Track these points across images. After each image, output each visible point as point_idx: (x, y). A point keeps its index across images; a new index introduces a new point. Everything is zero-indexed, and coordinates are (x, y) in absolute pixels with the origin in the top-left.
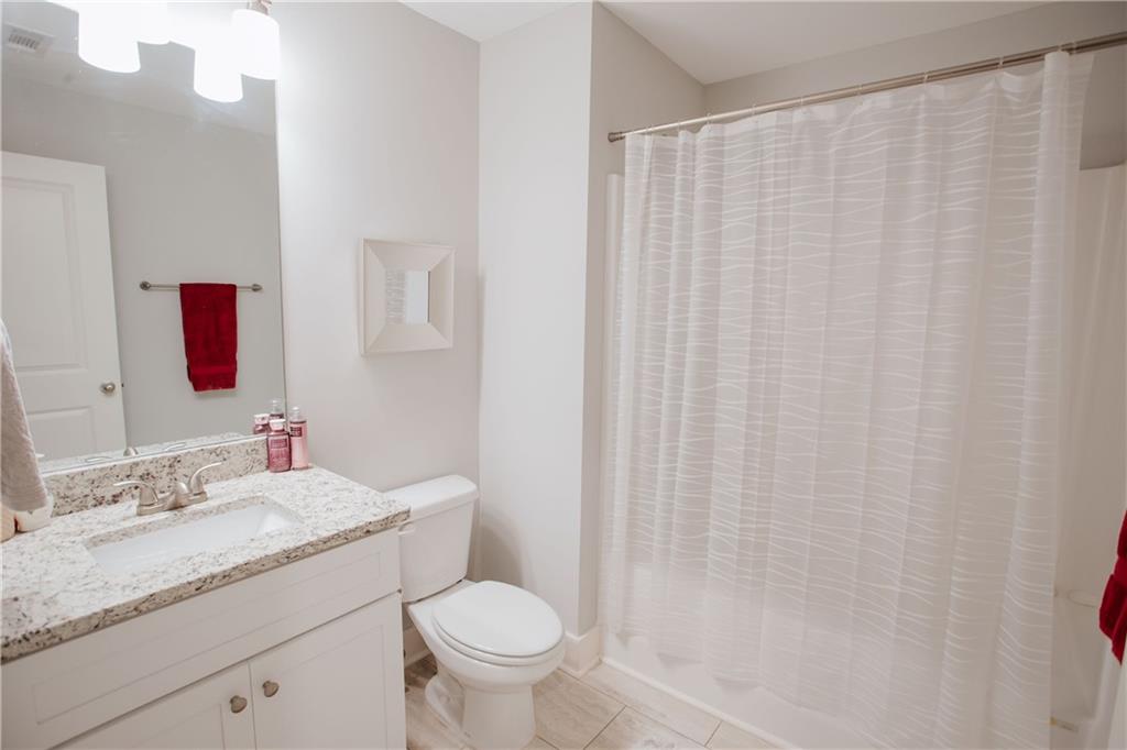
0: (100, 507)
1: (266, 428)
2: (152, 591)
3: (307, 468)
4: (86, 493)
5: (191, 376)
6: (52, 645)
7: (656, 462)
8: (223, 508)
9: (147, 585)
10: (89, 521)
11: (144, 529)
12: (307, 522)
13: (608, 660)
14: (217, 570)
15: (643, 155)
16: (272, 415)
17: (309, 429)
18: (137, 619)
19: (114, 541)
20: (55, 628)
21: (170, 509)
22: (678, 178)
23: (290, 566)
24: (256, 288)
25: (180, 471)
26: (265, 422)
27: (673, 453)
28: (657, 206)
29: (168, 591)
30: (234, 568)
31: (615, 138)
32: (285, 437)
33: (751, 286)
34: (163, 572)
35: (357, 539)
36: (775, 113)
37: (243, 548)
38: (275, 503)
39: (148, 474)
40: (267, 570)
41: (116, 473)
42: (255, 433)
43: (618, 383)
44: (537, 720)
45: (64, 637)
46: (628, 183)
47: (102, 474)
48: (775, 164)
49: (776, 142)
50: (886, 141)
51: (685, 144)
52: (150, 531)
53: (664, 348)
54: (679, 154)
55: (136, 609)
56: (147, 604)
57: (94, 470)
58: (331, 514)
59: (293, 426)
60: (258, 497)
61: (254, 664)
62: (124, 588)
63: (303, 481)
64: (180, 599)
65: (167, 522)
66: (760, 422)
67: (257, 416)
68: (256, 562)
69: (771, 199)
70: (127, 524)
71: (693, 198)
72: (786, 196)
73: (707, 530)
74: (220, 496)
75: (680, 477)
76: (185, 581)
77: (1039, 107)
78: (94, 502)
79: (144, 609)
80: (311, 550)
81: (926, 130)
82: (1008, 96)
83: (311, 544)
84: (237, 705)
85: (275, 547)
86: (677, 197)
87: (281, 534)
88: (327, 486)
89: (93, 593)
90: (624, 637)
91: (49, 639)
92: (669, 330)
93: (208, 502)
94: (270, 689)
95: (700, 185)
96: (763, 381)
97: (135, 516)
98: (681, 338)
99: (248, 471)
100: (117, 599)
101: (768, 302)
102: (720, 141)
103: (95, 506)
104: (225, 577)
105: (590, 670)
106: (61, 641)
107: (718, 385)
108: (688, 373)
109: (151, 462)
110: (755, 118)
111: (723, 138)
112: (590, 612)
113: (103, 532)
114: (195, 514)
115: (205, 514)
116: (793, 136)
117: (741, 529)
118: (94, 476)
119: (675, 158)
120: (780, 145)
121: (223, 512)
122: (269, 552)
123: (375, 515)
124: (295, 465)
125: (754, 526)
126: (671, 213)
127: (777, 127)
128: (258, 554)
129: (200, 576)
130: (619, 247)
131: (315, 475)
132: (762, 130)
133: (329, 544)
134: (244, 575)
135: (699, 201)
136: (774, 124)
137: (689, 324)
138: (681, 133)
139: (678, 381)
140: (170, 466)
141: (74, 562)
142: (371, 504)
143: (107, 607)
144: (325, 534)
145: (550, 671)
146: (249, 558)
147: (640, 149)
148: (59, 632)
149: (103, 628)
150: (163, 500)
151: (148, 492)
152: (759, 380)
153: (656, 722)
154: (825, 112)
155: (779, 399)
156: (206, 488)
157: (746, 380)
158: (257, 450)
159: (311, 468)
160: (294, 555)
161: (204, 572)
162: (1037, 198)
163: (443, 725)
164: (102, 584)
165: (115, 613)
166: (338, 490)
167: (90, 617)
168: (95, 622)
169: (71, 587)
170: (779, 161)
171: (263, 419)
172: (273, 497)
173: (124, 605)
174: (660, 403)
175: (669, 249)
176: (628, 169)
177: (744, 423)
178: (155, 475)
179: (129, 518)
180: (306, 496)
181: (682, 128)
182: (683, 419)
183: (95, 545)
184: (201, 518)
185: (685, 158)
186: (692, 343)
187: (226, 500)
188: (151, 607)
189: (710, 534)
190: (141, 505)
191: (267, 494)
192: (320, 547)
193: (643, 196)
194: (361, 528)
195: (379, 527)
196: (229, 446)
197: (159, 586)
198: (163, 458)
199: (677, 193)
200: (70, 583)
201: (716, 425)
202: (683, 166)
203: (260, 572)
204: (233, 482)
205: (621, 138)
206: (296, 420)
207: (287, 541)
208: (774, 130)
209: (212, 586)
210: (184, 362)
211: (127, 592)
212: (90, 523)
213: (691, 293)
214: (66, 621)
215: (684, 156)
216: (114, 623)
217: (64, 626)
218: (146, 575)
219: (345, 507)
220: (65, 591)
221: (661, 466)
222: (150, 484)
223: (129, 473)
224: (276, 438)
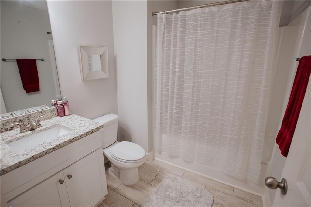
0: (7, 132)
1: (56, 104)
2: (33, 155)
3: (70, 115)
4: (2, 128)
5: (25, 88)
6: (4, 174)
7: (168, 107)
8: (47, 129)
9: (30, 153)
10: (5, 136)
11: (24, 137)
12: (74, 131)
13: (156, 158)
14: (51, 147)
15: (163, 20)
16: (57, 100)
17: (69, 103)
18: (29, 163)
19: (14, 141)
20: (5, 169)
21: (30, 130)
22: (173, 27)
23: (71, 144)
24: (42, 60)
25: (31, 119)
26: (55, 102)
27: (172, 104)
28: (167, 35)
29: (37, 154)
30: (56, 146)
31: (154, 14)
32: (63, 106)
33: (193, 59)
34: (34, 149)
35: (89, 134)
36: (201, 8)
37: (57, 140)
38: (63, 126)
39: (21, 120)
40: (65, 146)
41: (10, 121)
42: (53, 106)
43: (157, 86)
44: (139, 175)
45: (8, 171)
46: (158, 28)
47: (6, 122)
48: (201, 24)
49: (201, 17)
50: (231, 18)
51: (174, 17)
52: (25, 137)
53: (169, 76)
54: (173, 20)
55: (29, 161)
56: (31, 159)
57: (3, 121)
58: (81, 128)
59: (65, 103)
60: (57, 125)
61: (64, 171)
62: (23, 155)
63: (70, 119)
64: (41, 156)
65: (31, 134)
66: (195, 96)
67: (52, 101)
68: (62, 144)
69: (199, 34)
70: (18, 136)
71: (177, 33)
72: (203, 33)
73: (182, 124)
74: (45, 125)
75: (174, 111)
76: (42, 151)
77: (271, 10)
78: (5, 130)
79: (31, 160)
80: (77, 139)
81: (242, 16)
82: (263, 7)
83: (77, 137)
84: (61, 182)
85: (67, 139)
86: (172, 33)
87: (67, 135)
88: (77, 120)
89: (14, 158)
90: (160, 153)
91: (3, 172)
92: (171, 71)
93: (42, 127)
94: (70, 177)
95: (179, 30)
96: (196, 85)
97: (19, 133)
98: (174, 73)
99: (52, 117)
100: (22, 158)
101: (198, 63)
102: (185, 16)
103: (5, 131)
104: (53, 149)
105: (152, 161)
106: (7, 172)
107: (184, 86)
108: (176, 83)
109: (22, 117)
110: (195, 10)
111: (186, 16)
112: (151, 147)
113: (11, 139)
114: (39, 131)
115: (42, 131)
116: (205, 16)
117: (190, 124)
118: (3, 122)
119: (172, 21)
120: (202, 18)
121: (47, 130)
122: (65, 141)
123: (94, 127)
124: (66, 114)
125: (194, 122)
126: (171, 38)
127: (201, 13)
128: (62, 141)
129: (46, 149)
130: (156, 47)
131: (73, 117)
132: (197, 13)
133: (82, 137)
134: (59, 148)
135: (179, 34)
136: (200, 12)
137: (176, 69)
138: (174, 13)
139: (173, 85)
140: (28, 118)
141: (4, 149)
142: (92, 124)
143: (20, 161)
144: (81, 134)
145: (142, 163)
146: (60, 143)
147: (161, 18)
148: (6, 170)
149: (19, 167)
150: (28, 128)
151: (22, 126)
152: (195, 84)
153: (170, 172)
154: (215, 9)
155: (200, 89)
156: (41, 123)
157: (192, 85)
158: (54, 111)
159: (71, 115)
160: (72, 140)
161: (47, 148)
162: (268, 36)
163: (115, 179)
164: (16, 155)
165: (22, 163)
166: (81, 121)
167: (15, 165)
168: (17, 166)
169: (6, 157)
170: (201, 23)
171: (55, 101)
172: (62, 124)
173: (25, 160)
174: (168, 91)
175: (170, 48)
176: (158, 24)
177: (191, 96)
178: (23, 121)
179: (18, 134)
180: (71, 123)
181: (174, 12)
182: (175, 95)
183: (9, 143)
184: (41, 132)
185: (175, 21)
186: (177, 75)
187: (47, 126)
188: (33, 160)
189: (182, 125)
190: (21, 130)
191: (60, 124)
192: (80, 138)
193: (163, 32)
194: (90, 131)
195: (95, 131)
196: (45, 110)
197: (34, 153)
198: (25, 115)
199: (172, 32)
200: (5, 155)
201: (184, 97)
202: (174, 24)
203: (64, 146)
204: (48, 120)
205: (156, 14)
206: (65, 101)
207: (70, 137)
208: (200, 14)
209: (50, 152)
210: (22, 84)
211: (25, 156)
212: (5, 137)
213: (177, 61)
214: (8, 166)
215: (174, 20)
216: (22, 165)
217: (7, 168)
218: (29, 151)
219: (84, 126)
220: (4, 158)
221: (169, 108)
222: (22, 123)
223: (15, 121)
224: (60, 107)
